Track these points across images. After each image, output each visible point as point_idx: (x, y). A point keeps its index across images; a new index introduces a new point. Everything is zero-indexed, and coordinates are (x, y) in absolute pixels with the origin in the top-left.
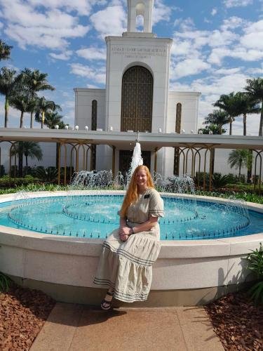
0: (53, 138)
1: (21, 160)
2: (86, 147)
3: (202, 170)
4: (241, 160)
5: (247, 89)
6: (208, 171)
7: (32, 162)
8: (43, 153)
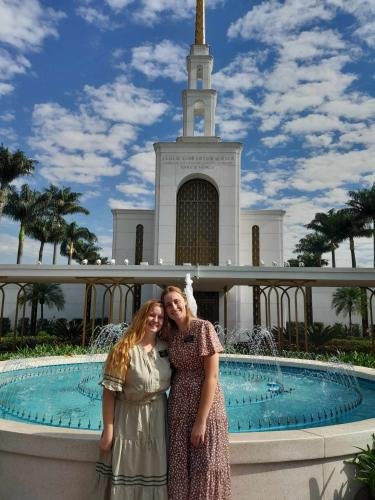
0: (78, 278)
1: (34, 310)
2: (125, 289)
3: (293, 320)
4: (350, 304)
5: (351, 203)
6: (302, 318)
7: (50, 313)
8: (65, 299)
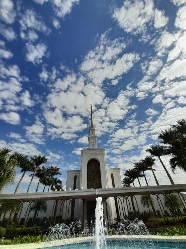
0: (51, 197)
2: (69, 201)
3: (130, 210)
4: (147, 202)
5: (135, 167)
6: (133, 210)
